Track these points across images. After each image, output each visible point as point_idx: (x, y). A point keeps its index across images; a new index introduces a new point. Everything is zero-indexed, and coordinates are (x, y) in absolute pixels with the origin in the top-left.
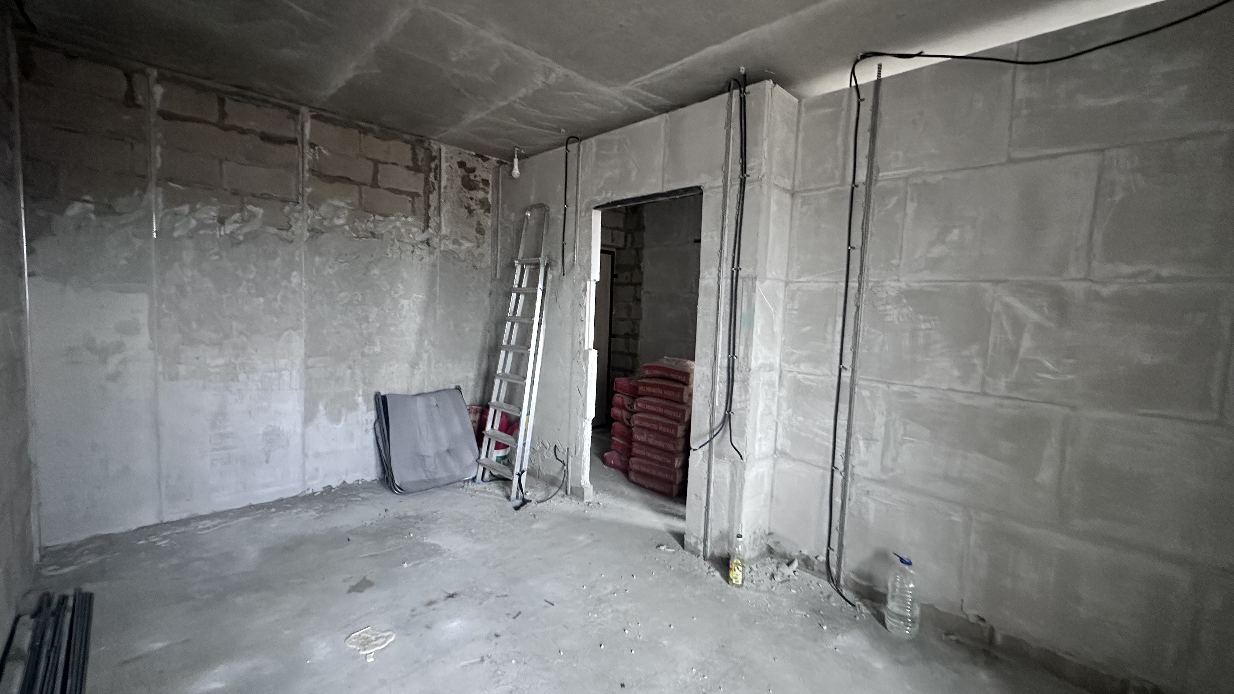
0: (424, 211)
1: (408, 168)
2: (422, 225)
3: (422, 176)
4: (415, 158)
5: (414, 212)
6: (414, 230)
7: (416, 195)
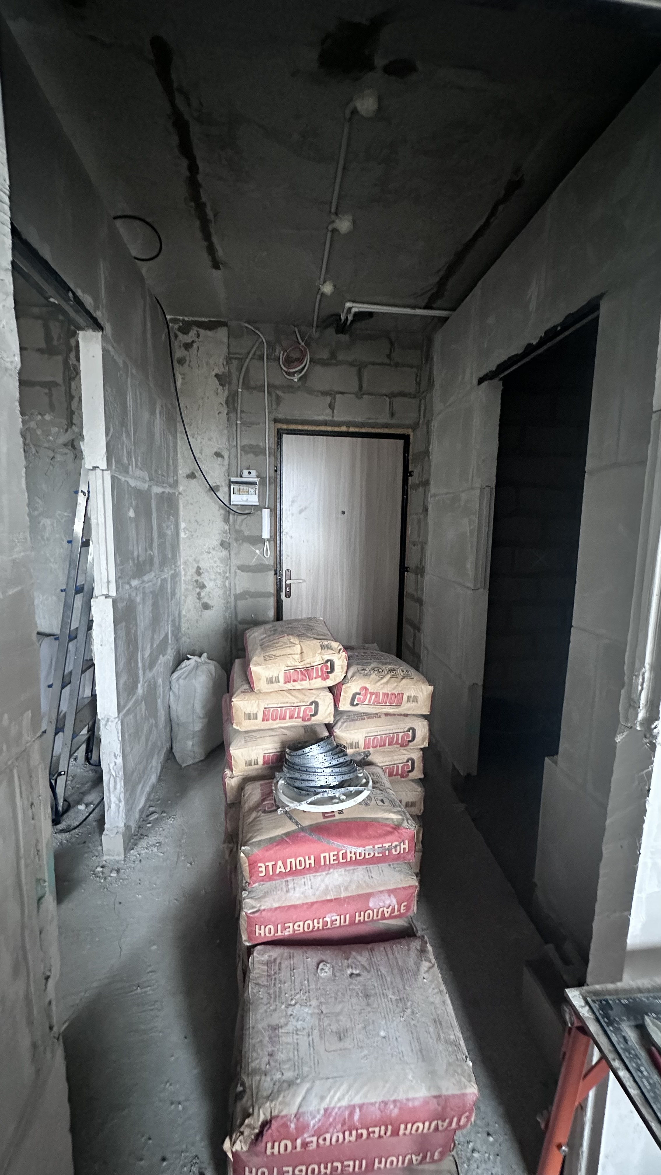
0: (65, 405)
1: (40, 351)
2: (64, 422)
3: (60, 358)
4: (48, 338)
5: (52, 407)
6: (55, 430)
7: (55, 384)
